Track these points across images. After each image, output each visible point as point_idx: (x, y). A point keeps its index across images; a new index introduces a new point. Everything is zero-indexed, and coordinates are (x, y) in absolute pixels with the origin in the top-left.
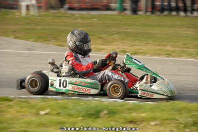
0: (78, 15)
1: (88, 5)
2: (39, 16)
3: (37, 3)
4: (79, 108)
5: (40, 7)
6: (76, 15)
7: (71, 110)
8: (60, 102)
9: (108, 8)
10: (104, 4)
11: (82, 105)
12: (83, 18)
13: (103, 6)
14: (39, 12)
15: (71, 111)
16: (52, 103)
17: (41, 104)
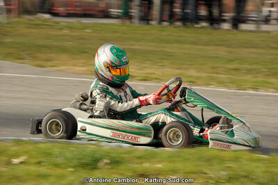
0: (65, 24)
1: (79, 10)
2: (8, 24)
3: (6, 5)
4: (69, 155)
5: (9, 11)
6: (62, 24)
7: (57, 157)
8: (42, 146)
9: (107, 15)
10: (101, 9)
11: (73, 151)
12: (71, 28)
13: (99, 12)
14: (8, 18)
15: (58, 159)
16: (30, 147)
17: (14, 148)
